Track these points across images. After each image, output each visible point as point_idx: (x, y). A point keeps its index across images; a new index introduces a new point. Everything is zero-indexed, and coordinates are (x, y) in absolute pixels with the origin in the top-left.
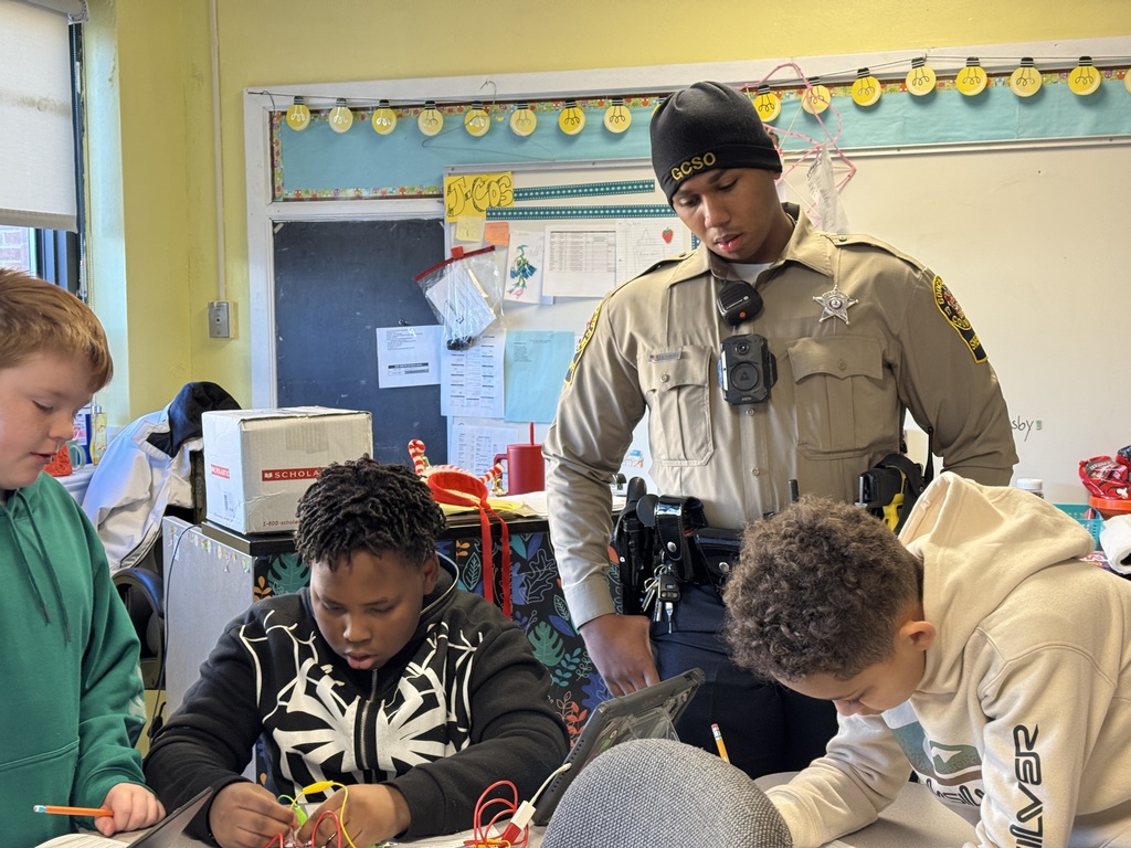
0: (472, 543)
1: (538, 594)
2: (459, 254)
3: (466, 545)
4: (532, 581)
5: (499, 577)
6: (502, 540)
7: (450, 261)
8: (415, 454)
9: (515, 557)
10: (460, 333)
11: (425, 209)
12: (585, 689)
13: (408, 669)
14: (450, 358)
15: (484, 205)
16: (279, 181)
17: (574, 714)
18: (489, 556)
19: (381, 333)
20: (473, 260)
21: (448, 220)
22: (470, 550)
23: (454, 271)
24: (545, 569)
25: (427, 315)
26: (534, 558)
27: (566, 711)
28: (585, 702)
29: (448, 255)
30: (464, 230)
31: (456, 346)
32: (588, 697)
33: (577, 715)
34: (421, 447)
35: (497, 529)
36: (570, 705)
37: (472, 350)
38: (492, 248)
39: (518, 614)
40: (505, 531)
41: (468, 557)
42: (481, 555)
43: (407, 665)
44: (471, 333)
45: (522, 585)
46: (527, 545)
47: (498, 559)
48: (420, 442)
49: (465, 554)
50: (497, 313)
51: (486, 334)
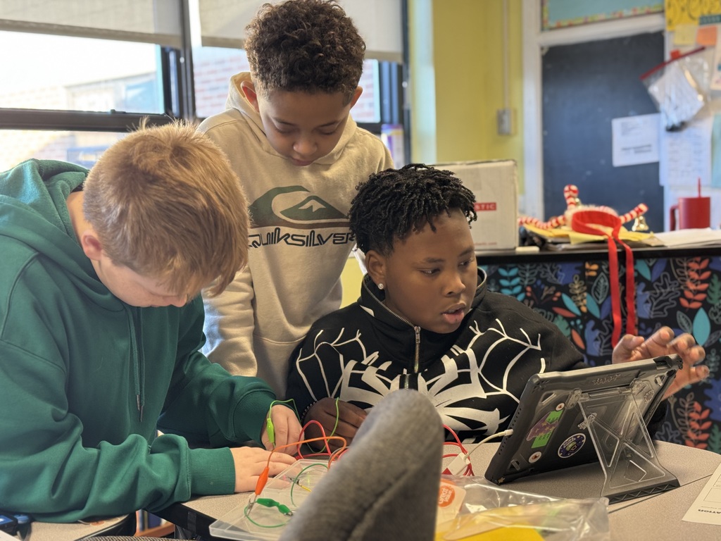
0: (600, 265)
1: (662, 310)
2: (676, 56)
3: (595, 267)
4: (656, 299)
5: (624, 294)
6: (627, 263)
7: (670, 62)
8: (570, 197)
9: (639, 279)
10: (675, 120)
11: (650, 24)
12: (707, 392)
13: (452, 350)
14: (668, 139)
15: (697, 14)
16: (546, 15)
17: (697, 412)
18: (615, 276)
19: (617, 124)
20: (688, 59)
21: (668, 29)
22: (598, 271)
23: (672, 70)
24: (668, 289)
25: (650, 107)
26: (659, 280)
27: (689, 409)
28: (707, 403)
29: (667, 57)
30: (680, 36)
31: (673, 129)
32: (710, 399)
33: (700, 413)
34: (574, 192)
35: (622, 256)
36: (692, 404)
37: (685, 133)
38: (702, 49)
39: (643, 326)
40: (630, 257)
41: (596, 277)
42: (608, 276)
43: (451, 347)
44: (684, 118)
45: (647, 302)
46: (651, 268)
47: (623, 280)
48: (574, 188)
49: (594, 274)
50: (705, 100)
51: (698, 117)
